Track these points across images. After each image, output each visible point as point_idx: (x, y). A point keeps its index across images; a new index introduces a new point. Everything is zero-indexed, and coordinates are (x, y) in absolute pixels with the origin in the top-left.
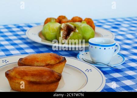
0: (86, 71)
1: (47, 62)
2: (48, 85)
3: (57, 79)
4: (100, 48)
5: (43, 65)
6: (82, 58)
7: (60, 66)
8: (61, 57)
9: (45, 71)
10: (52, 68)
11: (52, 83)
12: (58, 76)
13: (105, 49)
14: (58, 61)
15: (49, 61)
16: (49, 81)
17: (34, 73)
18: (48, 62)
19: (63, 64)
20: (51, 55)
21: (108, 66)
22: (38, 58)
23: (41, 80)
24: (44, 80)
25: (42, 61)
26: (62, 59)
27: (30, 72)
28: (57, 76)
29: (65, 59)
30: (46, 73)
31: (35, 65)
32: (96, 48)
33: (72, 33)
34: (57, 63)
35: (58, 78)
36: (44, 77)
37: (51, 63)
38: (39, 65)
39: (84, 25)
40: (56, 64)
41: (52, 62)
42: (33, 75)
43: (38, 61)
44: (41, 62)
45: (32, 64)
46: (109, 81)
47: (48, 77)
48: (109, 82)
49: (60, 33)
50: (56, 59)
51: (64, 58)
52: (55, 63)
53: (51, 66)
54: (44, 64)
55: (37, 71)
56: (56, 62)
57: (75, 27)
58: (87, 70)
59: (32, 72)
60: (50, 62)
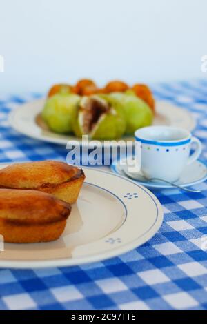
0: (125, 197)
1: (44, 180)
2: (42, 228)
3: (62, 215)
4: (158, 150)
5: (36, 187)
6: (123, 171)
7: (71, 187)
8: (74, 169)
9: (37, 199)
10: (54, 191)
11: (51, 222)
12: (65, 208)
13: (168, 150)
14: (67, 178)
15: (49, 179)
16: (46, 218)
17: (15, 202)
18: (47, 180)
19: (78, 183)
20: (52, 165)
21: (173, 185)
22: (25, 172)
23: (29, 217)
24: (36, 217)
25: (35, 178)
26: (76, 173)
27: (8, 200)
28: (61, 209)
29: (83, 173)
30: (38, 204)
31: (20, 187)
32: (149, 148)
33: (103, 118)
34: (66, 182)
35: (64, 213)
36: (34, 211)
37: (53, 182)
38: (27, 187)
39: (129, 99)
40: (63, 183)
41: (55, 179)
42: (13, 207)
43: (25, 179)
44: (31, 180)
45: (14, 184)
46: (174, 216)
47: (42, 211)
48: (173, 220)
49: (77, 117)
50: (62, 173)
51: (81, 170)
52: (60, 182)
53: (53, 187)
54: (37, 184)
55: (21, 198)
56: (63, 178)
57: (110, 105)
58: (128, 194)
59: (11, 202)
60: (51, 180)
